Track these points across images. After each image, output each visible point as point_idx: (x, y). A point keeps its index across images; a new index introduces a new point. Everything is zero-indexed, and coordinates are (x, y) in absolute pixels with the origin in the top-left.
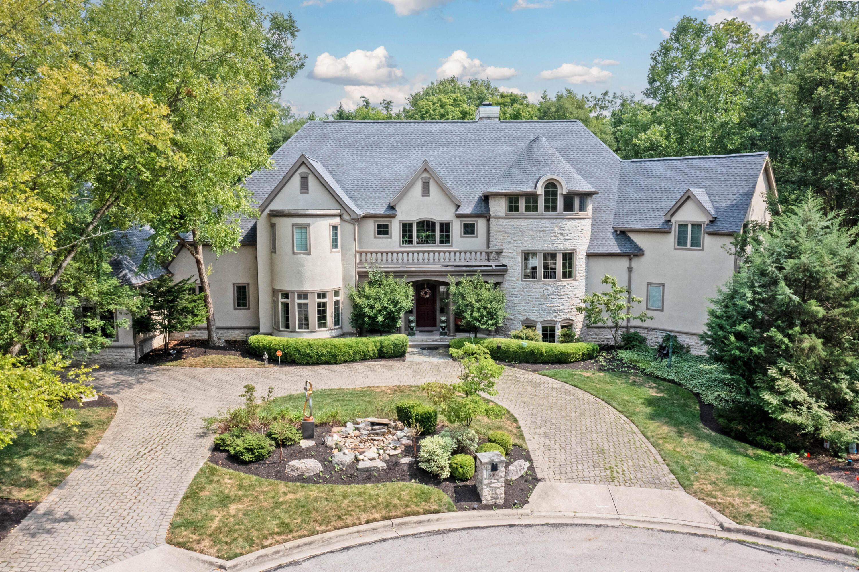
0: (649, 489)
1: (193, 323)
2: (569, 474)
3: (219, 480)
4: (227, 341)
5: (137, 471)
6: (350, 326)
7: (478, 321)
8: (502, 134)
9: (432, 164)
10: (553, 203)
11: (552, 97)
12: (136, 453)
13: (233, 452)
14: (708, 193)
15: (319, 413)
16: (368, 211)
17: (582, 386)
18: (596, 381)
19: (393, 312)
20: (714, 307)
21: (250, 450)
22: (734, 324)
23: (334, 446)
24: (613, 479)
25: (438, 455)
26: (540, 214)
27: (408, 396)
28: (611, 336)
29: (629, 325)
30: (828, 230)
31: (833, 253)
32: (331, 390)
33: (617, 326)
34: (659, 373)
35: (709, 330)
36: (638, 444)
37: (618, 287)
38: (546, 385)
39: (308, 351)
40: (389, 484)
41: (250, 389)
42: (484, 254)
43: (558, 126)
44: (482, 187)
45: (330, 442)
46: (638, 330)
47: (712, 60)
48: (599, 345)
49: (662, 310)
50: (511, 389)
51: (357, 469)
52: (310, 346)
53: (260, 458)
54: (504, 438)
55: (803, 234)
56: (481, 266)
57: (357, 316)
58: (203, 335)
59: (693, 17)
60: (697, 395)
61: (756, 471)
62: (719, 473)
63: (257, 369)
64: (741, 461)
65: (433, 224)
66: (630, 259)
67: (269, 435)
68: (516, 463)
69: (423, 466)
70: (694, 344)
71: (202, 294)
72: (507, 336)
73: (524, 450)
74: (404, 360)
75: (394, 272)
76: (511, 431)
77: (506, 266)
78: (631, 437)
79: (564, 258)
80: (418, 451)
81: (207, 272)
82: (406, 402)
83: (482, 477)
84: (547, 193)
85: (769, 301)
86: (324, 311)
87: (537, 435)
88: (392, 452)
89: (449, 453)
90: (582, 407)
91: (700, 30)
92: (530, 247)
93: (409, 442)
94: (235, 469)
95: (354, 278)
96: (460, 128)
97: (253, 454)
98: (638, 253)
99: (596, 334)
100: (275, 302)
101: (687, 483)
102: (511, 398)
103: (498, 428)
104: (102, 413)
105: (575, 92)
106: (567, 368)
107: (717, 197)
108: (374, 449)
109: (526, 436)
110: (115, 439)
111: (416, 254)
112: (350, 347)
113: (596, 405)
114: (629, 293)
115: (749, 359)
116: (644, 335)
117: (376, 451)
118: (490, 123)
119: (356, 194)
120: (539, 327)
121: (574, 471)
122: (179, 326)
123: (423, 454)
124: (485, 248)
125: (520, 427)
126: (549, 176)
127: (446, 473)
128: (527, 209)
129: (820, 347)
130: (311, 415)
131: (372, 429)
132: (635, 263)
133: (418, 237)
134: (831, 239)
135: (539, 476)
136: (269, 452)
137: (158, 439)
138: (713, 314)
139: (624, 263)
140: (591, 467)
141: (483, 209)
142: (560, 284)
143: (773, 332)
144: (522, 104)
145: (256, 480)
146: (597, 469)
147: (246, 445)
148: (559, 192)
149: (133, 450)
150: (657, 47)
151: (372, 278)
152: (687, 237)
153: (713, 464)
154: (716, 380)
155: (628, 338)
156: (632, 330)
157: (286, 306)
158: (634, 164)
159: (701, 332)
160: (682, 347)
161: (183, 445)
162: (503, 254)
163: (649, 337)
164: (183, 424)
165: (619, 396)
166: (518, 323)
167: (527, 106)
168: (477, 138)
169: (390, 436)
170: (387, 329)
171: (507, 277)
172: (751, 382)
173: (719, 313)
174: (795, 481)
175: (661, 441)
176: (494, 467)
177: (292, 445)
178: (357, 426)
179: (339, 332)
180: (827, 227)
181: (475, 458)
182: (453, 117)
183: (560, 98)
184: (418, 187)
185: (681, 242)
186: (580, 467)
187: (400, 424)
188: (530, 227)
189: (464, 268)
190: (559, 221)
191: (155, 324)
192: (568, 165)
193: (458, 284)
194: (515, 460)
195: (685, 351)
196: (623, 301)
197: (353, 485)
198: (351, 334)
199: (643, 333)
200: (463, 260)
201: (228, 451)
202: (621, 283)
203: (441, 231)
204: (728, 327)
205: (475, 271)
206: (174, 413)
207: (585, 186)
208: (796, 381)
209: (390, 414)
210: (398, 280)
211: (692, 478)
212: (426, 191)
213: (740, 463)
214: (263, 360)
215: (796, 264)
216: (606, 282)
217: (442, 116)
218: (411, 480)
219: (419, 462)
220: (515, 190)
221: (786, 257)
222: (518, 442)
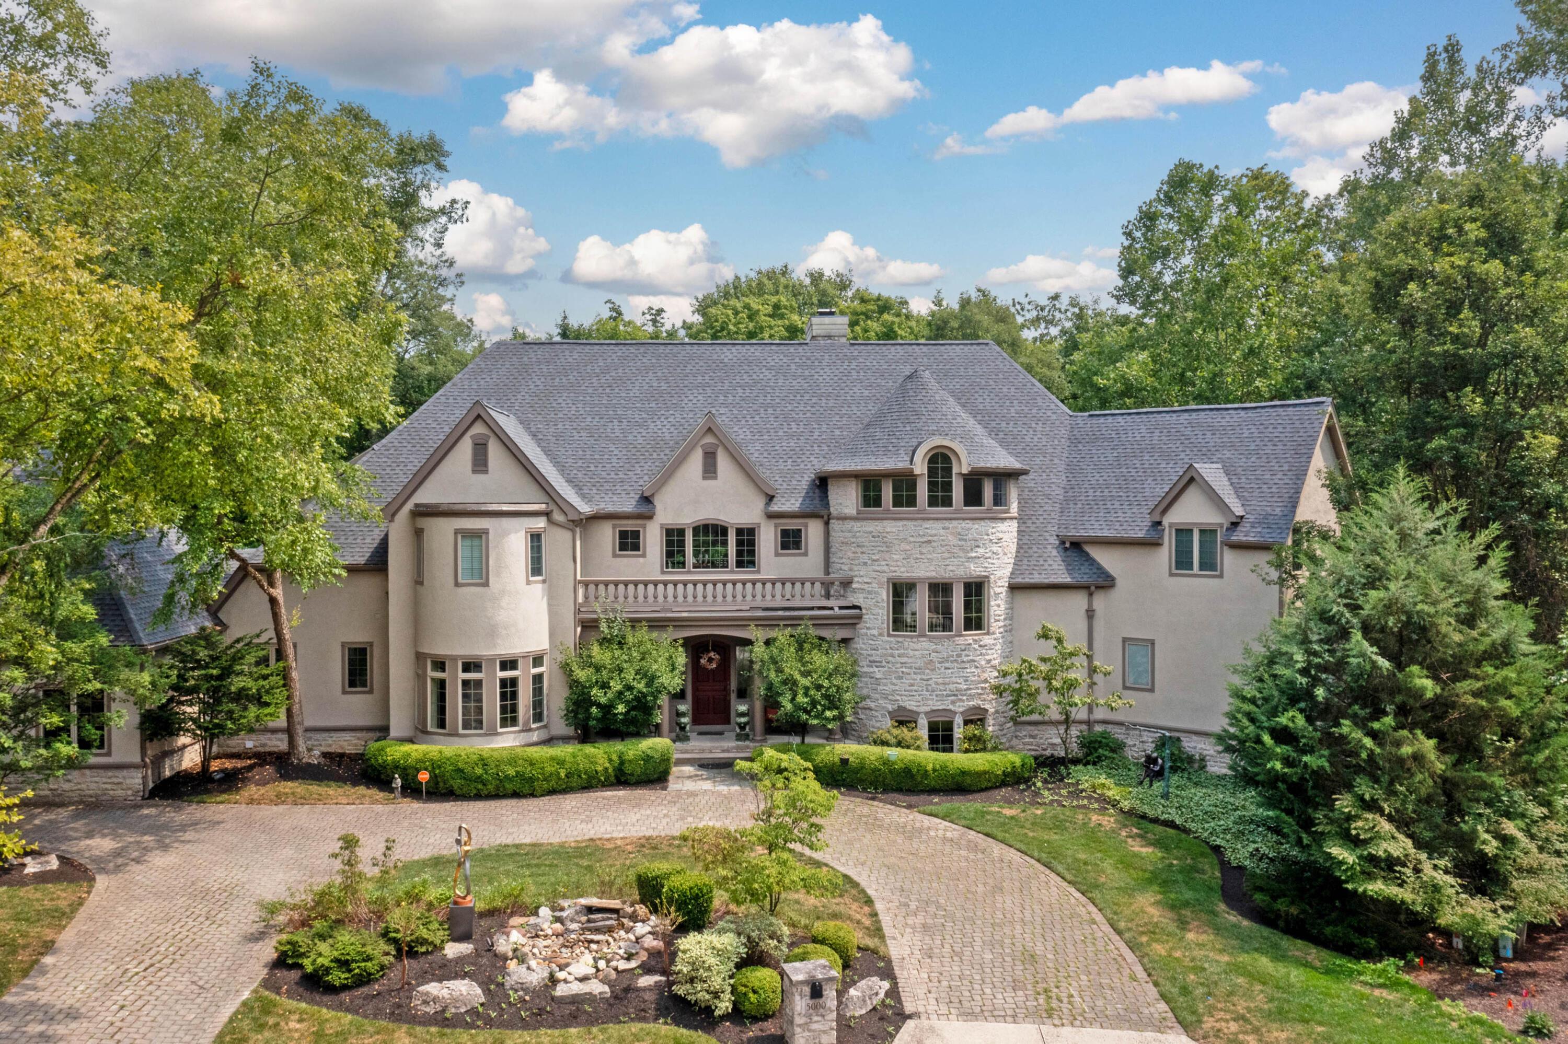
0: (1118, 1032)
1: (258, 718)
2: (966, 1004)
3: (278, 1024)
4: (325, 755)
5: (115, 1007)
6: (562, 723)
7: (806, 711)
8: (853, 365)
9: (723, 419)
10: (944, 490)
11: (952, 302)
12: (120, 972)
13: (309, 969)
14: (1227, 474)
15: (488, 890)
16: (602, 505)
17: (1000, 835)
18: (1028, 825)
19: (645, 696)
20: (1237, 681)
21: (343, 964)
22: (1274, 713)
23: (510, 954)
24: (1050, 1013)
25: (709, 969)
26: (918, 512)
27: (665, 856)
28: (1058, 741)
29: (1092, 718)
30: (1438, 538)
31: (1448, 579)
32: (517, 846)
33: (1067, 721)
34: (1146, 809)
35: (1231, 725)
36: (1100, 945)
37: (1069, 647)
38: (932, 833)
39: (479, 771)
40: (613, 1029)
41: (350, 843)
42: (817, 585)
43: (956, 351)
44: (815, 462)
45: (503, 945)
46: (1109, 728)
47: (1231, 238)
48: (1036, 758)
49: (1152, 690)
50: (865, 841)
51: (553, 998)
52: (483, 762)
53: (364, 980)
54: (841, 934)
55: (1392, 545)
56: (812, 608)
57: (577, 703)
58: (280, 744)
59: (1197, 161)
60: (1217, 849)
61: (1321, 993)
62: (1252, 998)
63: (379, 808)
64: (1296, 975)
65: (724, 531)
66: (1091, 594)
67: (385, 934)
68: (863, 984)
69: (680, 990)
70: (1212, 752)
71: (281, 664)
72: (861, 740)
73: (882, 958)
74: (665, 788)
75: (648, 620)
76: (858, 922)
77: (859, 608)
78: (1088, 932)
79: (968, 594)
80: (672, 961)
81: (291, 620)
82: (659, 867)
83: (792, 1010)
84: (932, 472)
85: (1338, 668)
86: (514, 695)
87: (908, 930)
88: (623, 965)
89: (732, 965)
90: (998, 874)
91: (1210, 183)
92: (903, 573)
93: (658, 944)
94: (311, 1002)
95: (571, 633)
96: (776, 357)
97: (350, 971)
98: (1105, 583)
99: (1031, 736)
100: (420, 677)
101: (1191, 1018)
102: (863, 858)
103: (835, 916)
104: (62, 894)
105: (993, 294)
106: (975, 800)
107: (1243, 480)
108: (588, 958)
109: (887, 930)
110: (80, 944)
111: (690, 587)
112: (561, 763)
113: (1024, 871)
114: (1090, 658)
115: (1302, 779)
116: (1121, 737)
117: (591, 962)
118: (832, 345)
119: (580, 475)
120: (923, 722)
121: (977, 998)
122: (229, 724)
123: (681, 967)
124: (821, 575)
125: (876, 915)
126: (937, 441)
127: (724, 1005)
128: (897, 502)
129: (1432, 756)
130: (468, 893)
131: (589, 921)
132: (1100, 602)
133: (696, 554)
134: (1441, 554)
135: (909, 1008)
136: (382, 967)
137: (166, 944)
138: (1238, 695)
139: (1079, 601)
140: (1009, 989)
141: (817, 502)
142: (960, 640)
143: (1346, 727)
144: (898, 315)
145: (351, 1023)
146: (1020, 993)
147: (336, 953)
148: (955, 470)
149: (113, 967)
150: (1133, 214)
151: (607, 631)
152: (1192, 552)
153: (1241, 980)
154: (1252, 822)
155: (1091, 742)
156: (1098, 728)
157: (441, 684)
158: (1094, 421)
159: (1217, 729)
160: (1190, 759)
161: (214, 956)
162: (854, 586)
163: (1130, 742)
164: (221, 915)
165: (1070, 852)
166: (883, 716)
167: (908, 317)
168: (807, 373)
169: (622, 933)
170: (632, 729)
171: (862, 629)
172: (1307, 824)
173: (1249, 691)
174: (1395, 1011)
175: (1144, 939)
176: (816, 991)
177: (427, 953)
178: (558, 914)
179: (543, 735)
180: (1436, 532)
181: (782, 974)
182: (771, 336)
183: (965, 303)
184: (696, 461)
185: (1182, 561)
186: (988, 991)
187: (642, 910)
188: (902, 536)
189: (780, 613)
190: (955, 523)
191: (184, 721)
192: (972, 421)
193: (768, 643)
194: (862, 977)
195: (1196, 766)
196: (1078, 674)
197: (543, 1031)
198: (566, 739)
199: (1118, 733)
200: (778, 597)
201: (301, 967)
202: (1075, 641)
203: (739, 543)
204: (1264, 718)
205: (801, 618)
206: (205, 893)
207: (1003, 460)
208: (1390, 819)
209: (626, 889)
210: (655, 635)
211: (1201, 1008)
212: (710, 470)
213: (1293, 979)
214: (392, 790)
215: (1381, 600)
216: (1045, 636)
217: (751, 335)
218: (656, 1019)
219: (673, 983)
220: (874, 467)
221: (1364, 586)
222: (870, 942)
